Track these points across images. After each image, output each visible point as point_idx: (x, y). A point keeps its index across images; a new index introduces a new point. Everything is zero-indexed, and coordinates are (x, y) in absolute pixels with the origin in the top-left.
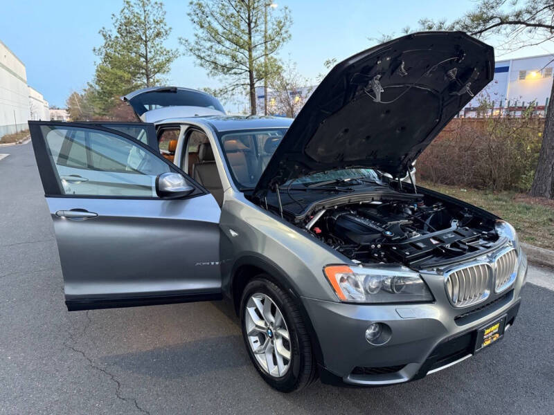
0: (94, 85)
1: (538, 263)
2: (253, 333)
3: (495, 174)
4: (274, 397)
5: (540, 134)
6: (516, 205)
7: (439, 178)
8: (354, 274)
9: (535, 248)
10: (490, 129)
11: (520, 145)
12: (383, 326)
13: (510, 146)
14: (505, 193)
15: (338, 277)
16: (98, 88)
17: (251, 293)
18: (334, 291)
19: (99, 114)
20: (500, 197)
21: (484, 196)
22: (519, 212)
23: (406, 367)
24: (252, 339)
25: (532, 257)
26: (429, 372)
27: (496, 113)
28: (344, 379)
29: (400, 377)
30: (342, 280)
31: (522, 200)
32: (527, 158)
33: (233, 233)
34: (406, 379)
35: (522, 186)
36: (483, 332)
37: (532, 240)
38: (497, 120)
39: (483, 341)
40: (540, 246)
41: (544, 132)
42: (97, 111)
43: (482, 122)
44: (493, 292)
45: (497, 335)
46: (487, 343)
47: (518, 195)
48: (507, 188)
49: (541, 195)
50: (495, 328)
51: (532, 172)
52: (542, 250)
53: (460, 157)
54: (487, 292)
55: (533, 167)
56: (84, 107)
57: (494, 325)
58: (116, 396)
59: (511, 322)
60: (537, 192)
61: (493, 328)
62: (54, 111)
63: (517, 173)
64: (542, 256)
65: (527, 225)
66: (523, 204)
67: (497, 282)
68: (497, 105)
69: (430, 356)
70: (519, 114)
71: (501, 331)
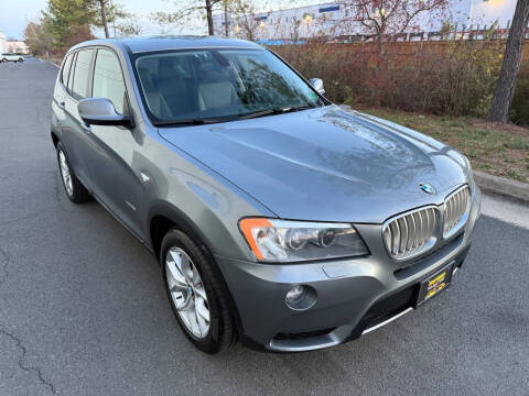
0: (48, 13)
1: (492, 192)
2: (175, 289)
3: (454, 99)
4: (199, 358)
5: (501, 56)
6: (472, 130)
7: (397, 104)
8: (275, 229)
9: (490, 177)
10: (450, 51)
11: (480, 68)
12: (308, 289)
13: (470, 69)
14: (464, 118)
15: (255, 231)
16: (52, 16)
17: (169, 246)
18: (251, 249)
19: (57, 45)
20: (457, 122)
21: (442, 123)
22: (476, 138)
23: (338, 329)
24: (175, 295)
25: (485, 186)
26: (365, 332)
27: (459, 36)
28: (266, 346)
29: (331, 341)
30: (261, 235)
31: (479, 126)
32: (486, 81)
33: (145, 178)
34: (336, 343)
35: (480, 111)
36: (427, 283)
37: (486, 168)
38: (459, 42)
39: (427, 293)
40: (495, 174)
41: (506, 53)
42: (55, 42)
43: (443, 44)
44: (440, 238)
45: (443, 284)
46: (432, 294)
47: (475, 120)
48: (465, 113)
49: (498, 120)
50: (441, 277)
51: (490, 97)
52: (496, 179)
53: (420, 82)
54: (434, 240)
55: (491, 90)
56: (42, 38)
57: (439, 274)
58: (18, 367)
59: (459, 266)
60: (493, 117)
61: (439, 277)
62: (12, 43)
63: (475, 97)
64: (496, 184)
65: (482, 151)
66: (480, 130)
67: (446, 226)
68: (460, 28)
69: (365, 316)
70: (480, 37)
71: (448, 279)
